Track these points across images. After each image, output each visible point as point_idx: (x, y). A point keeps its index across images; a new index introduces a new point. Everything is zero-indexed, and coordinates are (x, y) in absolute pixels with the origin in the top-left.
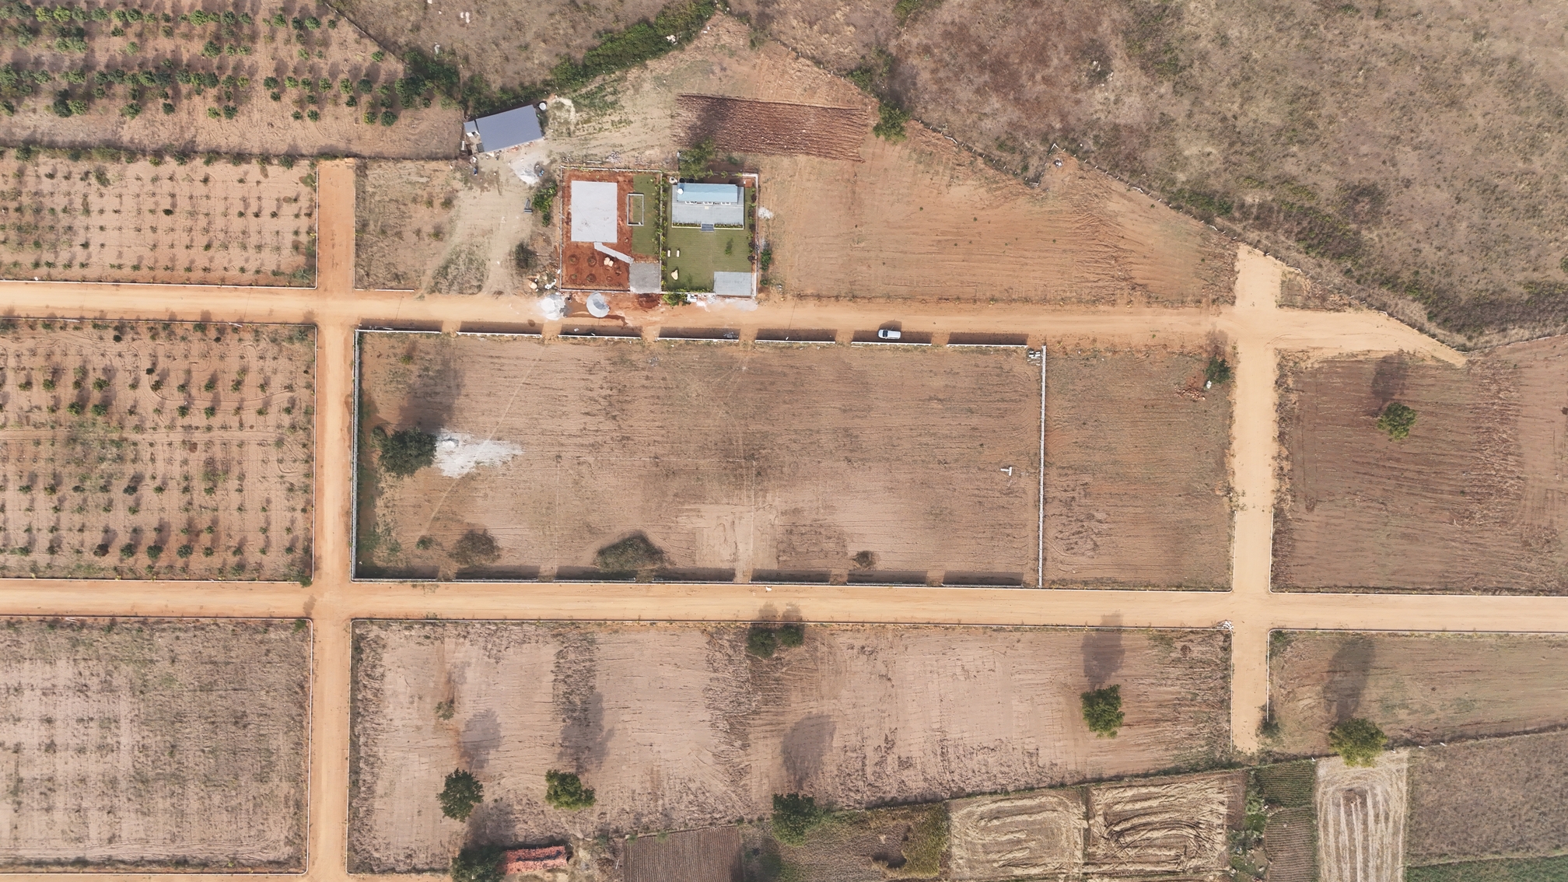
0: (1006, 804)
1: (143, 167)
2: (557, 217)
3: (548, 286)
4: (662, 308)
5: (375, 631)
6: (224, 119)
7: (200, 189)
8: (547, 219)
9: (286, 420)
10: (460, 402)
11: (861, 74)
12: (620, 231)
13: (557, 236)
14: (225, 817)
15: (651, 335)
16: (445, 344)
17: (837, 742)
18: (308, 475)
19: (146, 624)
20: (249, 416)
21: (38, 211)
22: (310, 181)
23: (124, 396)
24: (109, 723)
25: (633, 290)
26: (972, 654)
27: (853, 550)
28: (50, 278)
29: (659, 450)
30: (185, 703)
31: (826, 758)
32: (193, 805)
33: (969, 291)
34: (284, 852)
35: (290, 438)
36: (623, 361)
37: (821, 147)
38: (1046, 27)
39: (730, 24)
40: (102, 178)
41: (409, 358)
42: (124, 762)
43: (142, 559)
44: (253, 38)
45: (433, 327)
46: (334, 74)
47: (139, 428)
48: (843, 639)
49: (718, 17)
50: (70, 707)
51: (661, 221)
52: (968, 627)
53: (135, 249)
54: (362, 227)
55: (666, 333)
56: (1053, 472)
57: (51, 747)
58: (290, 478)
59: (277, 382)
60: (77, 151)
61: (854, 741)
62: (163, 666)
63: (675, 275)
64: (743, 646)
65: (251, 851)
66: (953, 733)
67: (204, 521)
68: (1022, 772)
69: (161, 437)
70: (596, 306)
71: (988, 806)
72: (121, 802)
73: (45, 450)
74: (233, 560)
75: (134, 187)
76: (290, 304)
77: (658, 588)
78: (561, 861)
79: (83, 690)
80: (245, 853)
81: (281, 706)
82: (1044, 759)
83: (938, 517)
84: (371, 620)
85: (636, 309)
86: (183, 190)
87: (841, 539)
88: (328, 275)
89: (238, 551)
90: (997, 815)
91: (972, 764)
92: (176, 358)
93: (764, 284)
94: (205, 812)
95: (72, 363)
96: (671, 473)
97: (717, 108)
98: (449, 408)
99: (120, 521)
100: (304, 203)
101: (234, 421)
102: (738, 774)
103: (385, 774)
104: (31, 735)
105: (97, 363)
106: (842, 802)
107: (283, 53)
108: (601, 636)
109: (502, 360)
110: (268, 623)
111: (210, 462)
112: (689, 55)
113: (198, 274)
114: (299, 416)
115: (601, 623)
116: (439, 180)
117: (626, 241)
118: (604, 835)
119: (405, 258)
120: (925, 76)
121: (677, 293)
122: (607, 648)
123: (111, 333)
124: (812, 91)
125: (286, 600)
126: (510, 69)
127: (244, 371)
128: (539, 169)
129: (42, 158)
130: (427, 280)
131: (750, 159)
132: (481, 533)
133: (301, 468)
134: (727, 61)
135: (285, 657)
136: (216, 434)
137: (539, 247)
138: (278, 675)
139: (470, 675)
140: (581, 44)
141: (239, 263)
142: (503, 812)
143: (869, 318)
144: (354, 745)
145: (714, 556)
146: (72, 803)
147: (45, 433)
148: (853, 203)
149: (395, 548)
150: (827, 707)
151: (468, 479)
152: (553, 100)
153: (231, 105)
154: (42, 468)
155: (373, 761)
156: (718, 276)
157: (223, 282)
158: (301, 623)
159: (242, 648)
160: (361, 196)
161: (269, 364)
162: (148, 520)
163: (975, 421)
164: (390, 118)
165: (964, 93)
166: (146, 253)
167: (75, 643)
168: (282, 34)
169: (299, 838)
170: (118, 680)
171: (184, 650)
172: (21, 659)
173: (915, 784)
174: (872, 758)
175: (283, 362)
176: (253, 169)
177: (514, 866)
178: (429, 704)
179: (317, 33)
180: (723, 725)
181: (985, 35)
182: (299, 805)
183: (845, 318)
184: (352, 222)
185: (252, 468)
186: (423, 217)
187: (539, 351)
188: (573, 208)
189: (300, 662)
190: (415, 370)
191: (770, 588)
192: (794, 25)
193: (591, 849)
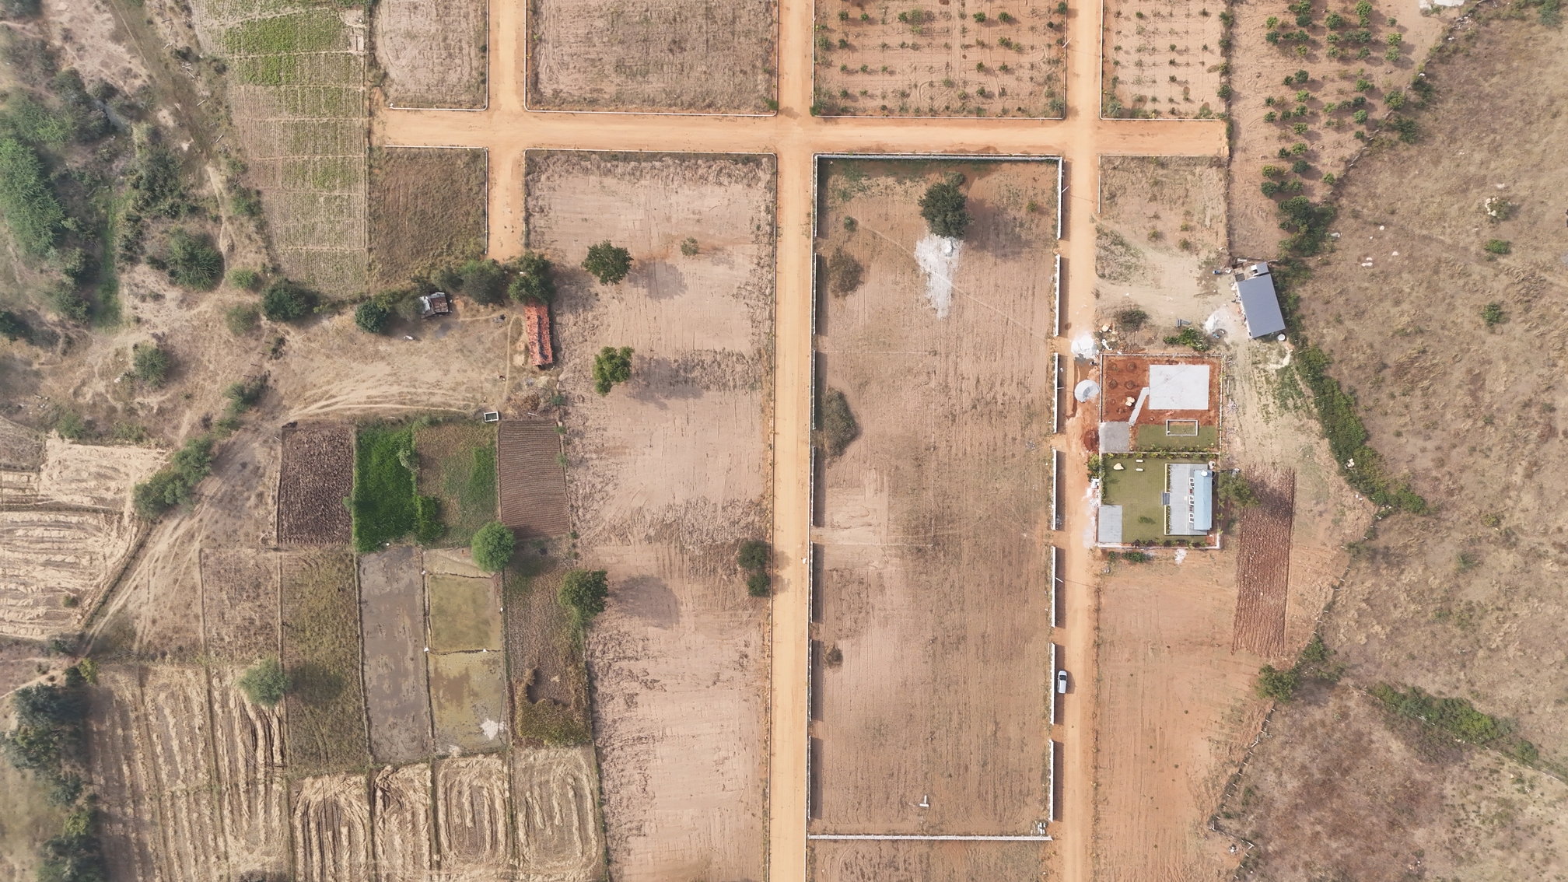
0: (589, 804)
2: (1173, 351)
3: (1104, 342)
4: (1085, 453)
5: (765, 176)
6: (1265, 32)
7: (1196, 8)
8: (1172, 342)
9: (972, 90)
10: (989, 257)
11: (1319, 651)
12: (1161, 413)
13: (1154, 351)
14: (582, 32)
15: (1058, 443)
16: (1048, 243)
17: (652, 631)
18: (917, 111)
20: (976, 55)
22: (1205, 112)
25: (1102, 426)
26: (740, 767)
27: (844, 646)
29: (942, 451)
31: (636, 620)
33: (1104, 762)
34: (547, 89)
35: (954, 94)
36: (1030, 416)
37: (1246, 611)
38: (1369, 834)
39: (1365, 521)
41: (1034, 208)
44: (1344, 59)
45: (1064, 231)
46: (1311, 136)
48: (754, 636)
49: (1372, 508)
51: (1172, 453)
52: (767, 763)
54: (1161, 163)
55: (1060, 458)
56: (924, 849)
58: (914, 94)
59: (1009, 81)
61: (653, 648)
63: (1118, 467)
64: (748, 536)
65: (547, 57)
66: (661, 750)
67: (873, 11)
68: (622, 819)
70: (1088, 389)
71: (588, 786)
74: (835, 39)
76: (1085, 93)
77: (806, 451)
80: (546, 51)
81: (690, 85)
82: (635, 843)
83: (877, 732)
84: (776, 174)
85: (1083, 428)
87: (854, 633)
88: (1114, 128)
89: (844, 45)
90: (578, 795)
91: (630, 769)
93: (1110, 555)
94: (586, 12)
96: (919, 463)
97: (1282, 507)
98: (983, 247)
100: (1183, 107)
101: (970, 39)
102: (621, 533)
103: (623, 187)
106: (593, 637)
107: (1329, 87)
108: (758, 396)
109: (1030, 298)
110: (772, 73)
111: (930, 17)
112: (1335, 481)
113: (1114, 6)
114: (972, 104)
115: (771, 396)
116: (1207, 237)
117: (1150, 418)
118: (562, 402)
119: (1131, 204)
120: (1317, 714)
121: (1100, 468)
122: (747, 402)
124: (1301, 601)
125: (795, 90)
126: (1317, 306)
127: (1020, 49)
128: (1220, 334)
130: (1110, 225)
131: (1233, 541)
132: (861, 279)
133: (925, 105)
134: (1328, 517)
135: (740, 89)
136: (957, 24)
137: (1143, 333)
138: (721, 82)
139: (722, 270)
140: (1343, 374)
141: (1125, 45)
142: (585, 302)
143: (1077, 662)
144: (653, 157)
145: (837, 507)
148: (1191, 644)
149: (845, 196)
150: (687, 620)
151: (913, 266)
152: (1288, 347)
153: (1280, 39)
155: (636, 175)
157: (1106, 30)
158: (774, 106)
159: (748, 48)
160: (1191, 162)
161: (1026, 74)
163: (975, 768)
164: (1269, 191)
165: (1301, 754)
168: (1346, 85)
169: (560, 102)
173: (610, 711)
174: (637, 667)
175: (1028, 86)
176: (1216, 59)
177: (533, 313)
178: (692, 230)
179: (1349, 120)
180: (670, 517)
181: (1358, 774)
182: (593, 103)
183: (1077, 637)
184: (1165, 153)
185: (924, 58)
186: (1171, 221)
187: (1040, 335)
188: (1182, 366)
189: (734, 103)
190: (1022, 214)
191: (806, 562)
192: (1365, 583)
193: (548, 388)
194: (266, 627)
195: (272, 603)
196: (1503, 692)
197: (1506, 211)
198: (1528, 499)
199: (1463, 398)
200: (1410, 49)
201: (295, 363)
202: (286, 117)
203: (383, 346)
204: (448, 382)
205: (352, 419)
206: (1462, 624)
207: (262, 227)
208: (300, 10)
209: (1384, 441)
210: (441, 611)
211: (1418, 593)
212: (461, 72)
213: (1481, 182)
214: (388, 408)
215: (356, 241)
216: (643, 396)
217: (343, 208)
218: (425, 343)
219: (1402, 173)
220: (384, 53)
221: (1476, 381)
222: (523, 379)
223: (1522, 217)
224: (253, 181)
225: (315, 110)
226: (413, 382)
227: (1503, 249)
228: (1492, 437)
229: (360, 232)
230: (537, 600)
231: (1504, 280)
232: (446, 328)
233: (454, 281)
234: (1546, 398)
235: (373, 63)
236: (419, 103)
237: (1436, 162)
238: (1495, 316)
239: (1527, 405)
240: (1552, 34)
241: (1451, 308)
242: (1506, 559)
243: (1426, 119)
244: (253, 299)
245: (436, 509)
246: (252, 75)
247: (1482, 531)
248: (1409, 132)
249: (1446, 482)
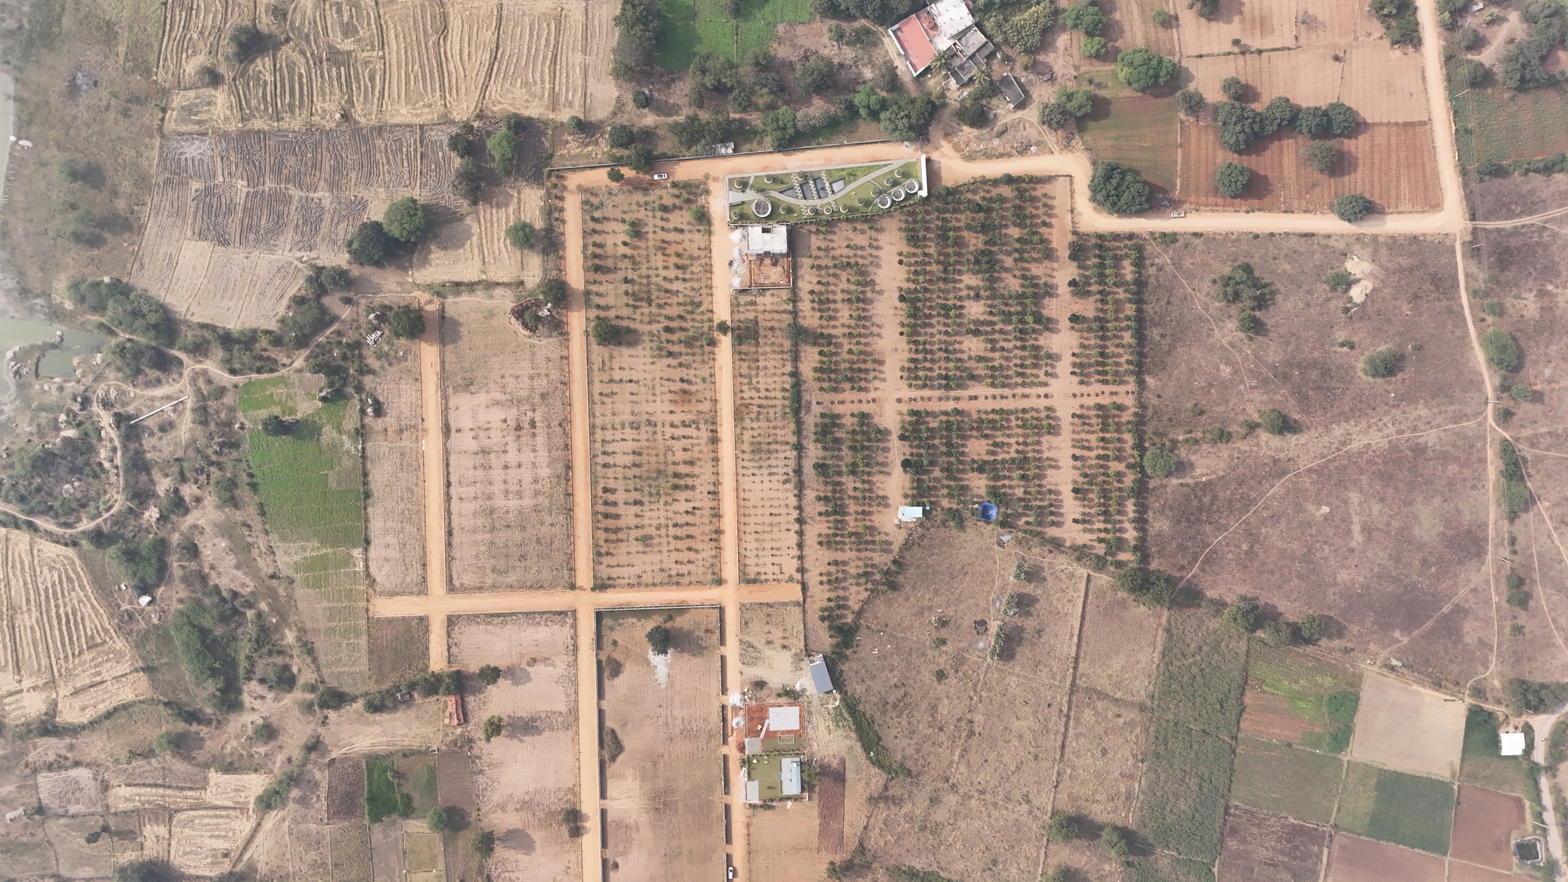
1: (793, 502)
2: (781, 700)
3: (746, 697)
4: (738, 755)
5: (570, 621)
6: (818, 539)
7: (784, 527)
8: (779, 695)
9: (673, 573)
11: (862, 849)
12: (775, 732)
13: (771, 701)
14: (474, 553)
15: (725, 750)
16: (714, 648)
17: (520, 857)
18: (647, 585)
19: (569, 511)
20: (675, 556)
21: (769, 451)
22: (791, 579)
23: (681, 495)
24: (519, 495)
25: (747, 740)
27: (619, 860)
28: (737, 458)
29: (666, 757)
30: (530, 530)
31: (512, 852)
32: (479, 537)
34: (457, 583)
35: (664, 575)
36: (711, 736)
37: (824, 833)
39: (882, 782)
40: (785, 482)
41: (707, 631)
42: (499, 502)
43: (601, 508)
44: (859, 550)
45: (722, 641)
46: (844, 589)
47: (666, 503)
49: (884, 776)
50: (527, 475)
51: (783, 753)
53: (754, 497)
54: (770, 606)
55: (725, 758)
57: (506, 467)
58: (645, 576)
59: (691, 567)
60: (798, 471)
61: (521, 866)
62: (548, 520)
63: (755, 761)
64: (568, 806)
65: (456, 567)
67: (621, 535)
69: (662, 513)
70: (737, 721)
72: (480, 502)
73: (653, 459)
74: (603, 550)
75: (782, 496)
76: (730, 572)
77: (596, 761)
78: (456, 722)
79: (536, 481)
80: (455, 565)
81: (531, 577)
84: (576, 619)
85: (737, 742)
86: (782, 519)
87: (624, 853)
88: (746, 589)
89: (607, 554)
92: (702, 519)
93: (753, 806)
94: (476, 543)
95: (696, 470)
96: (655, 764)
97: (840, 778)
98: (682, 651)
99: (620, 496)
100: (780, 577)
101: (672, 548)
102: (502, 807)
103: (497, 630)
104: (512, 457)
105: (697, 482)
106: (490, 862)
107: (852, 564)
108: (570, 733)
109: (707, 676)
110: (572, 569)
111: (651, 537)
112: (865, 763)
113: (743, 528)
114: (674, 580)
115: (577, 733)
116: (794, 641)
117: (771, 735)
118: (469, 741)
119: (755, 626)
121: (746, 762)
122: (564, 736)
123: (711, 488)
124: (851, 825)
125: (584, 577)
126: (852, 674)
127: (697, 551)
128: (804, 690)
129: (795, 453)
130: (746, 638)
131: (815, 796)
132: (621, 670)
133: (650, 581)
134: (863, 782)
135: (555, 578)
136: (665, 540)
137: (765, 692)
138: (546, 575)
139: (550, 668)
140: (866, 708)
141: (748, 546)
142: (480, 693)
143: (738, 862)
144: (512, 614)
145: (613, 789)
146: (479, 479)
147: (661, 459)
148: (796, 849)
149: (612, 629)
150: (538, 850)
151: (648, 662)
152: (838, 696)
153: (827, 542)
154: (644, 459)
155: (504, 624)
156: (756, 783)
157: (740, 539)
159: (560, 557)
160: (785, 604)
161: (700, 563)
162: (621, 509)
164: (823, 619)
166: (751, 504)
167: (559, 477)
168: (860, 563)
169: (464, 589)
170: (541, 498)
171: (557, 529)
172: (550, 451)
175: (702, 570)
176: (796, 552)
177: (453, 698)
178: (533, 650)
179: (862, 580)
180: (527, 798)
182: (480, 589)
183: (738, 849)
184: (771, 601)
185: (649, 558)
186: (777, 634)
187: (713, 694)
188: (786, 708)
189: (553, 586)
190: (701, 634)
191: (598, 818)
192: (882, 813)
193: (462, 735)
194: (324, 864)
195: (326, 851)
196: (954, 867)
197: (943, 623)
198: (962, 768)
199: (927, 718)
200: (891, 543)
201: (333, 728)
202: (325, 604)
203: (378, 717)
204: (411, 734)
205: (364, 755)
206: (933, 833)
207: (315, 660)
208: (330, 550)
209: (889, 741)
210: (412, 852)
211: (909, 818)
212: (413, 576)
213: (930, 609)
214: (381, 749)
215: (363, 665)
216: (511, 736)
217: (355, 648)
218: (399, 714)
219: (891, 605)
220: (373, 570)
221: (934, 708)
222: (449, 730)
223: (952, 626)
224: (310, 638)
225: (340, 600)
226: (393, 735)
227: (944, 642)
228: (943, 737)
229: (364, 660)
230: (461, 843)
231: (945, 657)
232: (409, 706)
233: (412, 686)
234: (969, 716)
235: (368, 575)
236: (392, 594)
237: (907, 599)
238: (941, 675)
239: (959, 720)
240: (962, 534)
241: (919, 672)
242: (952, 800)
243: (901, 578)
244: (310, 696)
245: (408, 799)
246: (307, 583)
247: (940, 785)
248: (894, 586)
249: (921, 761)
